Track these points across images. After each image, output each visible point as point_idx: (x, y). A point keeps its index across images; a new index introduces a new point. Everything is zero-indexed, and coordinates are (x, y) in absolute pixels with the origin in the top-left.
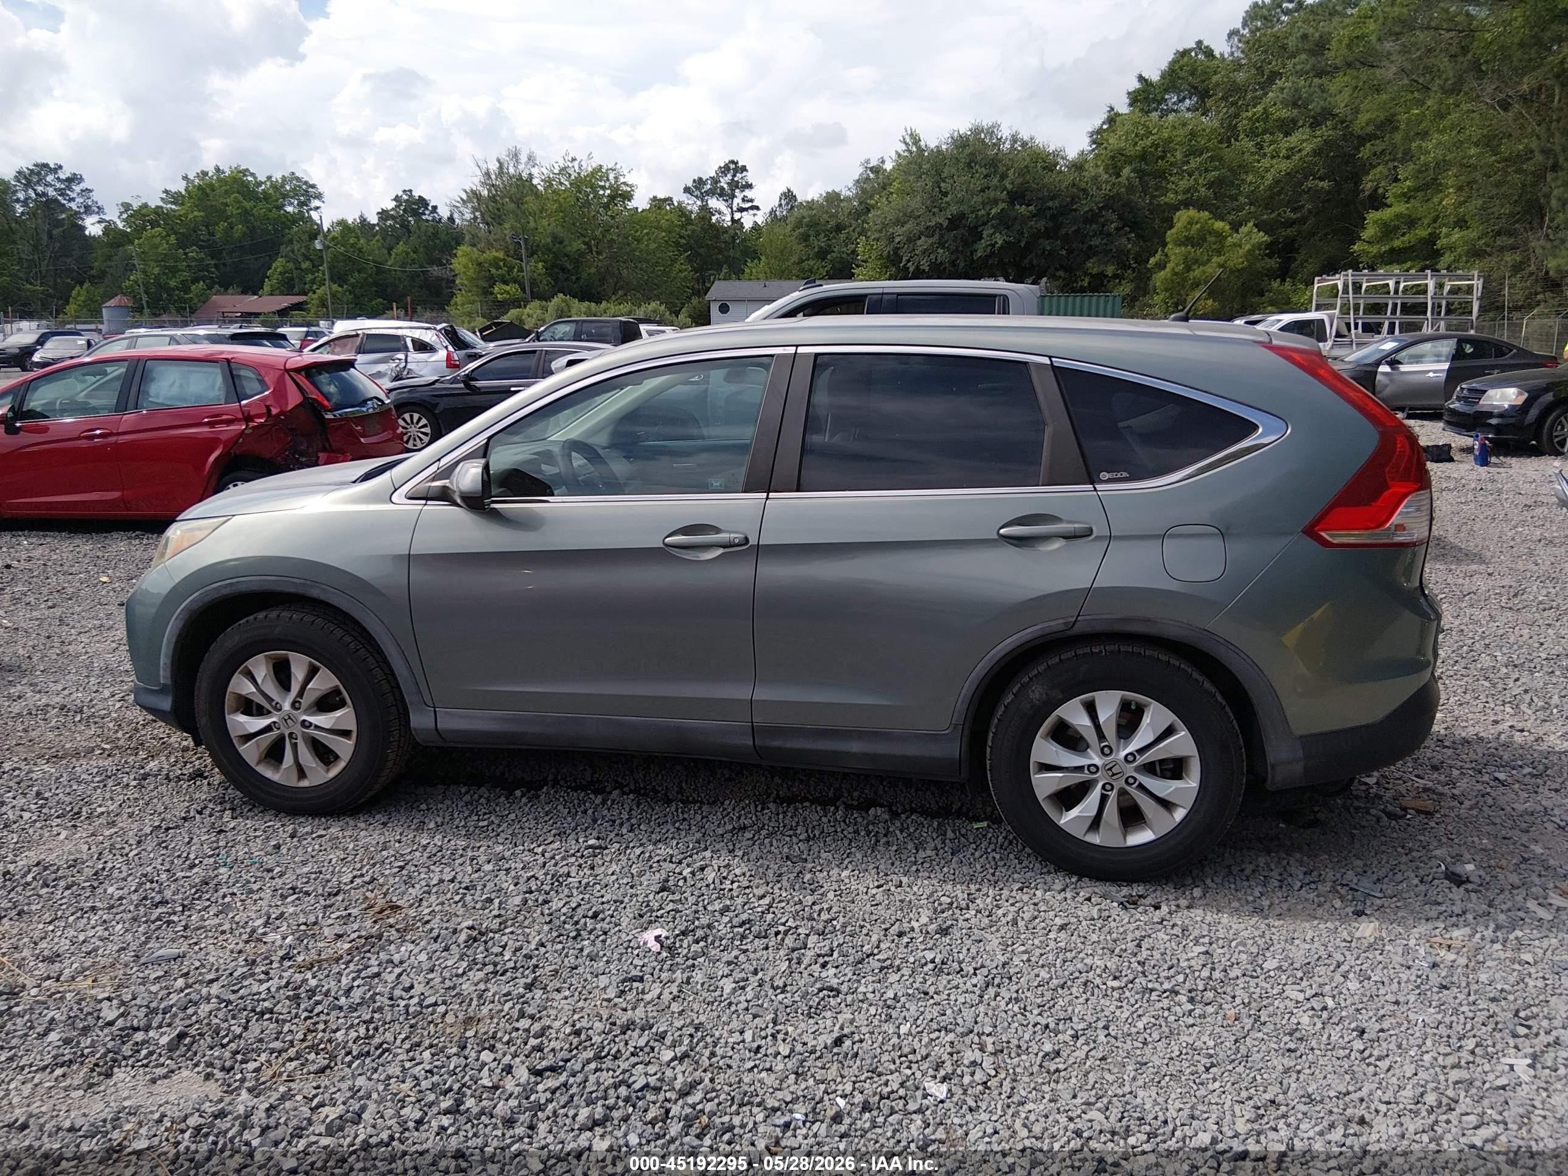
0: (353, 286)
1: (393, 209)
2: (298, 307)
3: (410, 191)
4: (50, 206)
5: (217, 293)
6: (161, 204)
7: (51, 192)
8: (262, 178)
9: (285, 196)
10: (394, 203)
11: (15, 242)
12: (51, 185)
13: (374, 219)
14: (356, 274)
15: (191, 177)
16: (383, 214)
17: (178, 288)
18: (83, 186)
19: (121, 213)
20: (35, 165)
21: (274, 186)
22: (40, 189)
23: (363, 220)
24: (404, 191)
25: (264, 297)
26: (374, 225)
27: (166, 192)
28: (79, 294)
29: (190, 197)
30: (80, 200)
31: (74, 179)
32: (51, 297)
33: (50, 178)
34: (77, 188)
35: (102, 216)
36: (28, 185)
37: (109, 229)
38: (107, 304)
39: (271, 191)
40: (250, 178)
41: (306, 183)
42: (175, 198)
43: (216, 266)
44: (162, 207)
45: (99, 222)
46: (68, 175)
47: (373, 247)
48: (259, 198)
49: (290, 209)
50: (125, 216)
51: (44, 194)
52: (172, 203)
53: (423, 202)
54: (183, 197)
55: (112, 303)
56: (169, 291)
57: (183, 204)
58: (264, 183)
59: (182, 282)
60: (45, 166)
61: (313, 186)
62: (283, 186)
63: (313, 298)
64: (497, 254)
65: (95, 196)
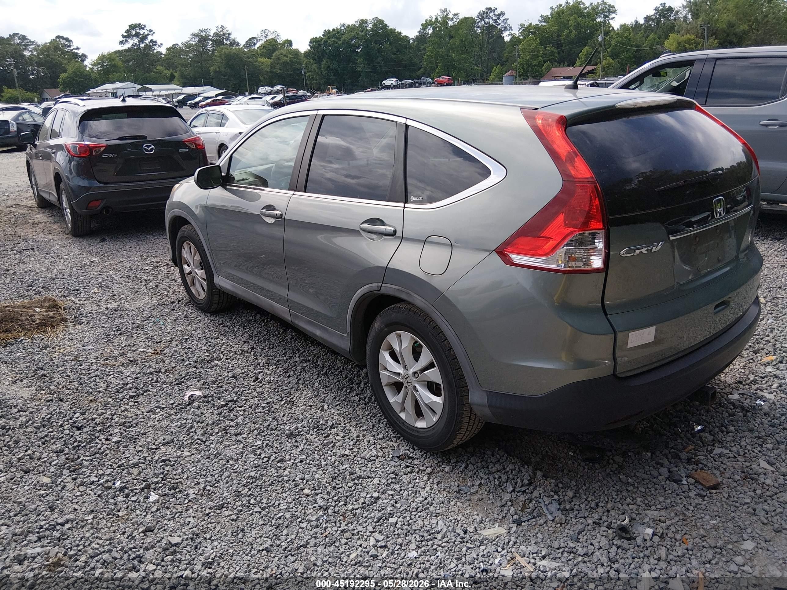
0: (622, 60)
1: (653, 15)
2: (592, 72)
3: (665, 4)
4: (490, 28)
5: (556, 67)
6: (538, 23)
7: (491, 22)
8: (587, 5)
9: (597, 13)
10: (654, 11)
11: (473, 47)
12: (491, 18)
13: (642, 21)
14: (625, 53)
15: (554, 8)
16: (648, 19)
17: (536, 65)
18: (505, 17)
19: (520, 29)
20: (487, 9)
21: (593, 9)
22: (486, 20)
23: (636, 22)
24: (661, 4)
25: (576, 68)
26: (642, 25)
27: (541, 16)
28: (495, 71)
29: (552, 17)
30: (502, 24)
31: (502, 14)
32: (485, 72)
33: (491, 15)
34: (502, 19)
35: (511, 32)
36: (482, 19)
37: (514, 37)
38: (505, 75)
39: (591, 11)
40: (582, 6)
41: (610, 5)
42: (545, 19)
43: (559, 53)
44: (538, 25)
45: (509, 35)
46: (499, 12)
47: (638, 38)
48: (584, 16)
49: (599, 20)
50: (521, 31)
51: (488, 23)
52: (544, 22)
53: (671, 9)
54: (549, 18)
55: (508, 74)
56: (532, 67)
57: (548, 22)
58: (588, 7)
59: (539, 62)
60: (490, 9)
61: (613, 7)
62: (597, 8)
63: (599, 67)
64: (690, 37)
65: (509, 22)
